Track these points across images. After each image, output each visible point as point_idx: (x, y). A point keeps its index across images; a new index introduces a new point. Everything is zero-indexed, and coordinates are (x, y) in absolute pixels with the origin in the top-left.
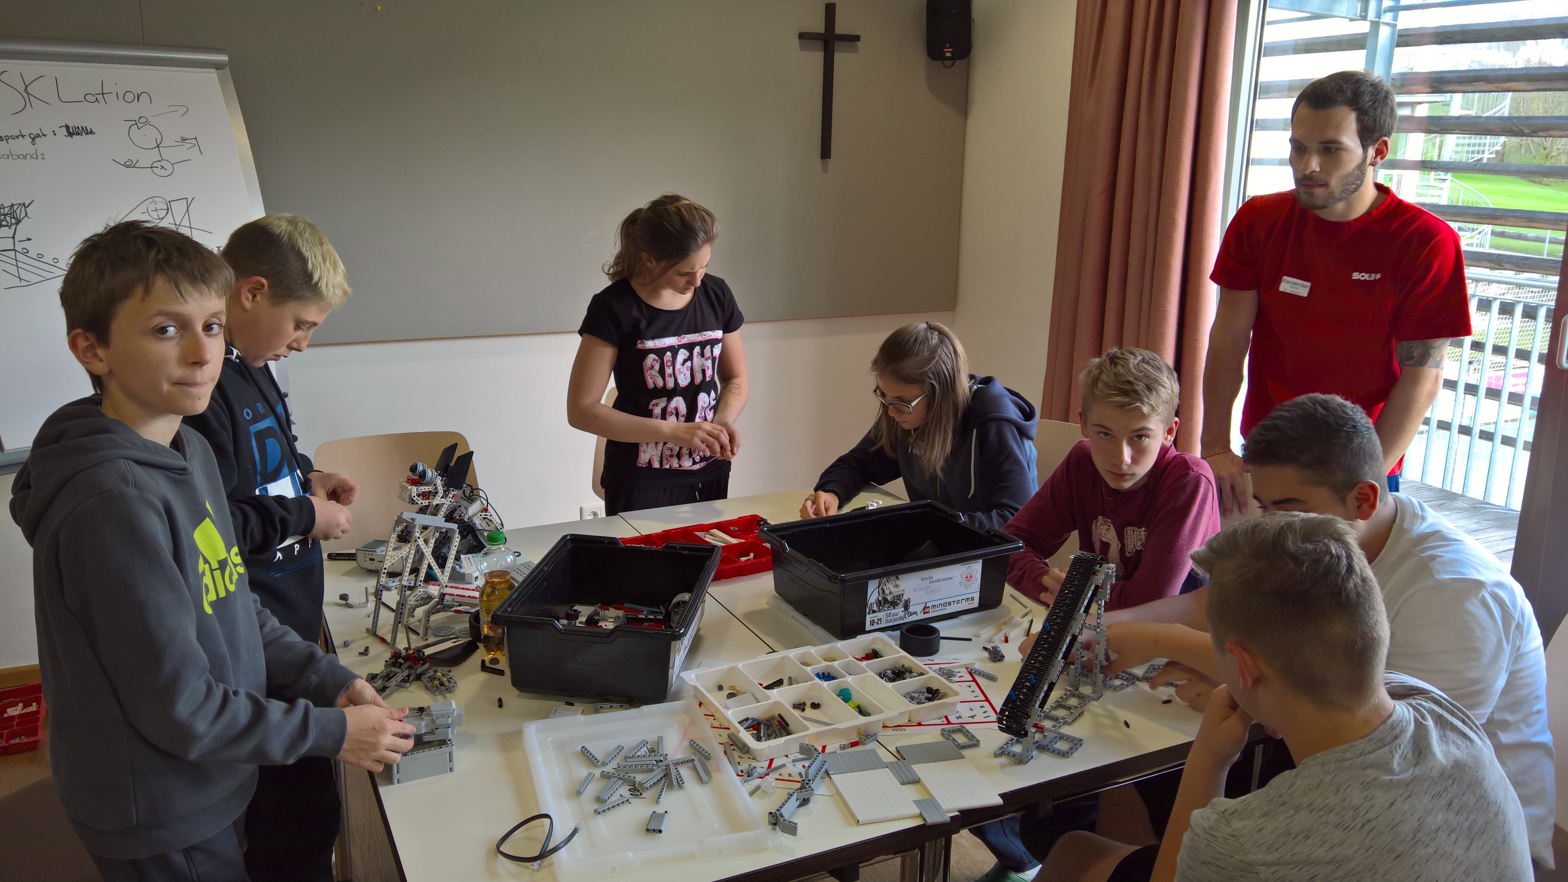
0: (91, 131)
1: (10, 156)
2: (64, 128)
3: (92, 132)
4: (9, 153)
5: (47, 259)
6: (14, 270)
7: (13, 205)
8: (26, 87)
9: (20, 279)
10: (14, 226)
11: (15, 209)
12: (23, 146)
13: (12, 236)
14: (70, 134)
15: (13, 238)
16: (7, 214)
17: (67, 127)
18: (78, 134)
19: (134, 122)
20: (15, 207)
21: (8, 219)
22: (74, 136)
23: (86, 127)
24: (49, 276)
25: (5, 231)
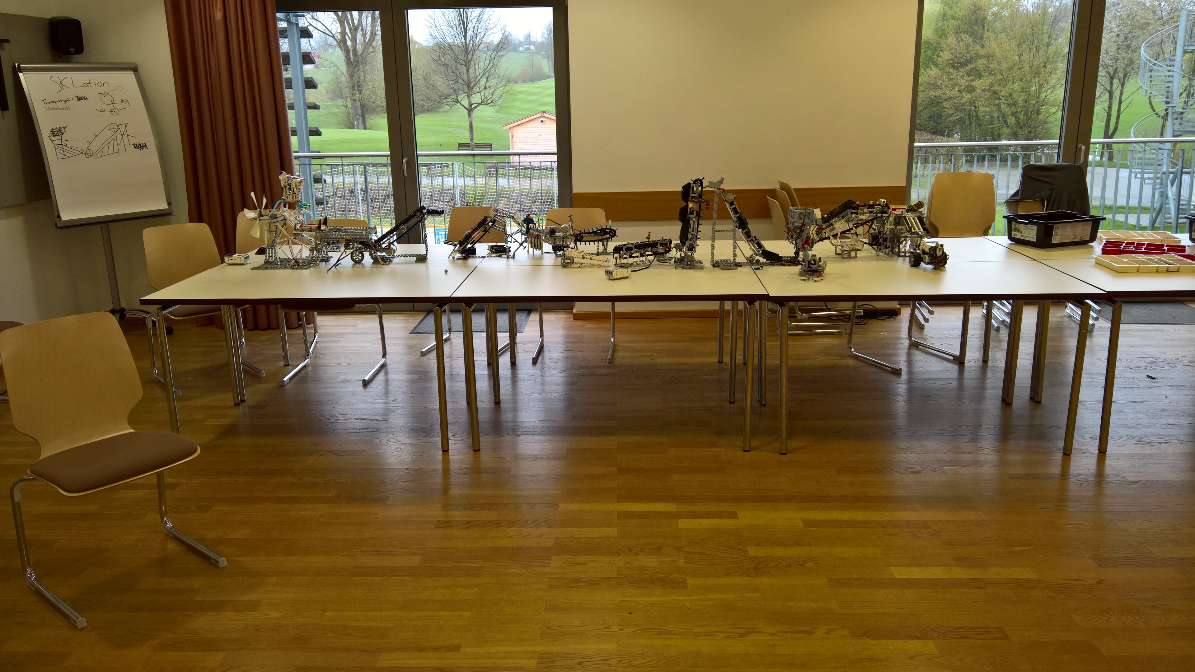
0: (87, 98)
1: (57, 109)
6: (62, 152)
7: (60, 127)
8: (61, 82)
9: (65, 155)
10: (61, 136)
11: (62, 129)
12: (61, 105)
15: (61, 140)
17: (77, 97)
21: (59, 133)
23: (84, 97)
24: (75, 154)
25: (57, 137)
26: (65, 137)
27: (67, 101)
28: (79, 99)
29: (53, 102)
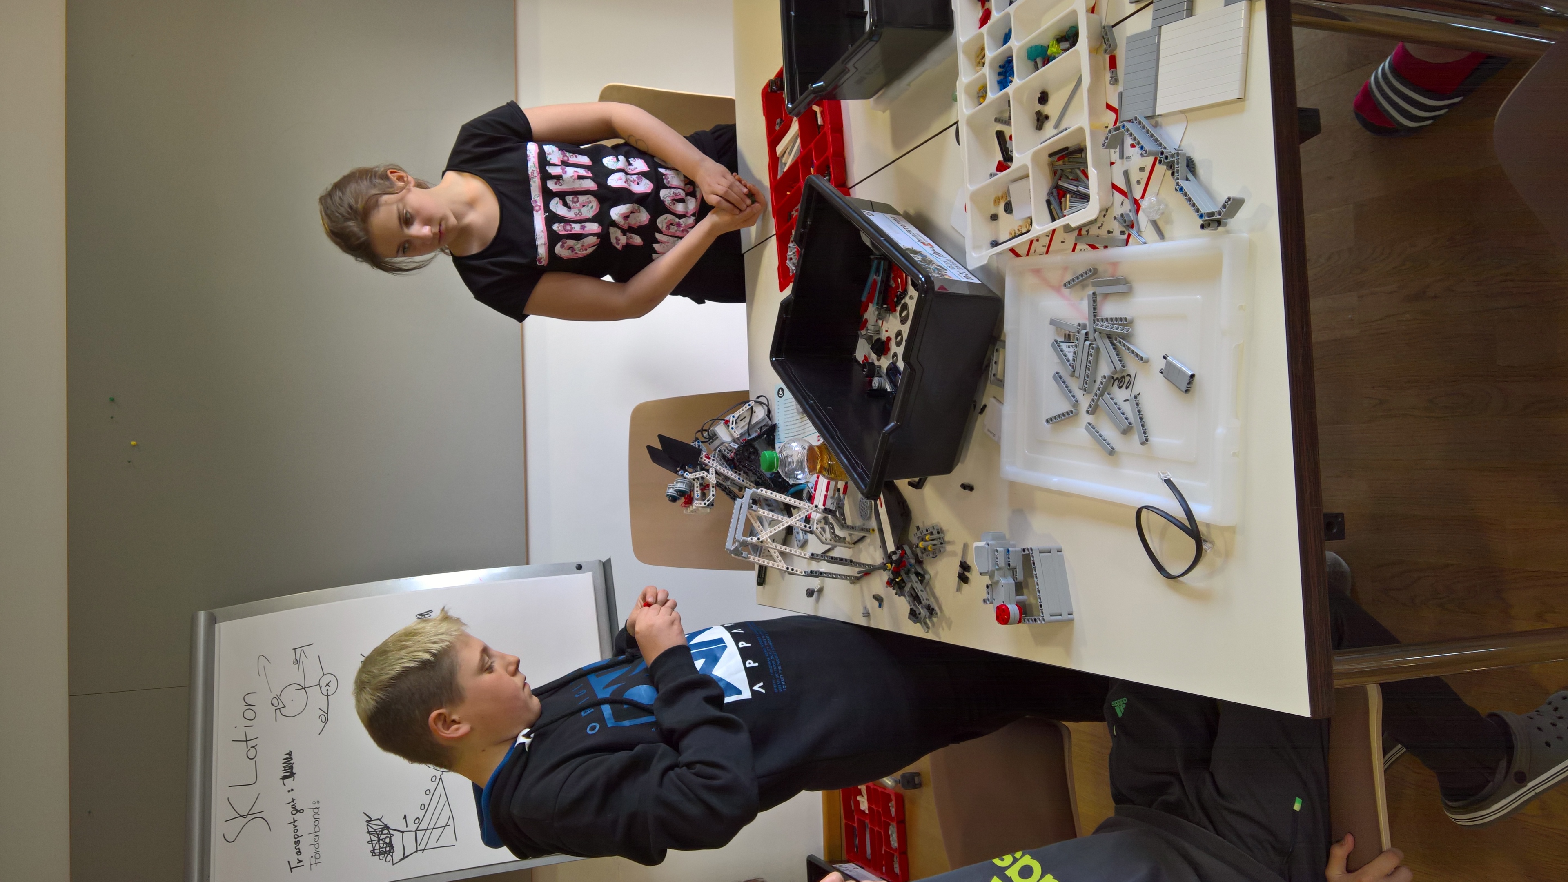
0: (288, 754)
1: (316, 834)
2: (285, 780)
3: (290, 754)
4: (313, 835)
5: (426, 800)
6: (436, 832)
7: (369, 832)
8: (241, 816)
9: (446, 826)
10: (391, 832)
11: (373, 830)
12: (305, 822)
13: (402, 833)
14: (292, 775)
15: (403, 832)
16: (378, 837)
17: (284, 778)
18: (291, 768)
19: (278, 711)
20: (371, 830)
21: (383, 837)
22: (294, 771)
23: (284, 759)
24: (443, 798)
25: (396, 840)
26: (394, 822)
27: (294, 807)
28: (289, 773)
29: (297, 843)
